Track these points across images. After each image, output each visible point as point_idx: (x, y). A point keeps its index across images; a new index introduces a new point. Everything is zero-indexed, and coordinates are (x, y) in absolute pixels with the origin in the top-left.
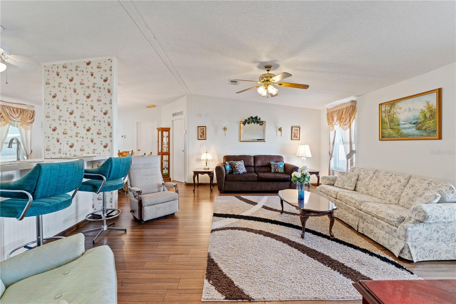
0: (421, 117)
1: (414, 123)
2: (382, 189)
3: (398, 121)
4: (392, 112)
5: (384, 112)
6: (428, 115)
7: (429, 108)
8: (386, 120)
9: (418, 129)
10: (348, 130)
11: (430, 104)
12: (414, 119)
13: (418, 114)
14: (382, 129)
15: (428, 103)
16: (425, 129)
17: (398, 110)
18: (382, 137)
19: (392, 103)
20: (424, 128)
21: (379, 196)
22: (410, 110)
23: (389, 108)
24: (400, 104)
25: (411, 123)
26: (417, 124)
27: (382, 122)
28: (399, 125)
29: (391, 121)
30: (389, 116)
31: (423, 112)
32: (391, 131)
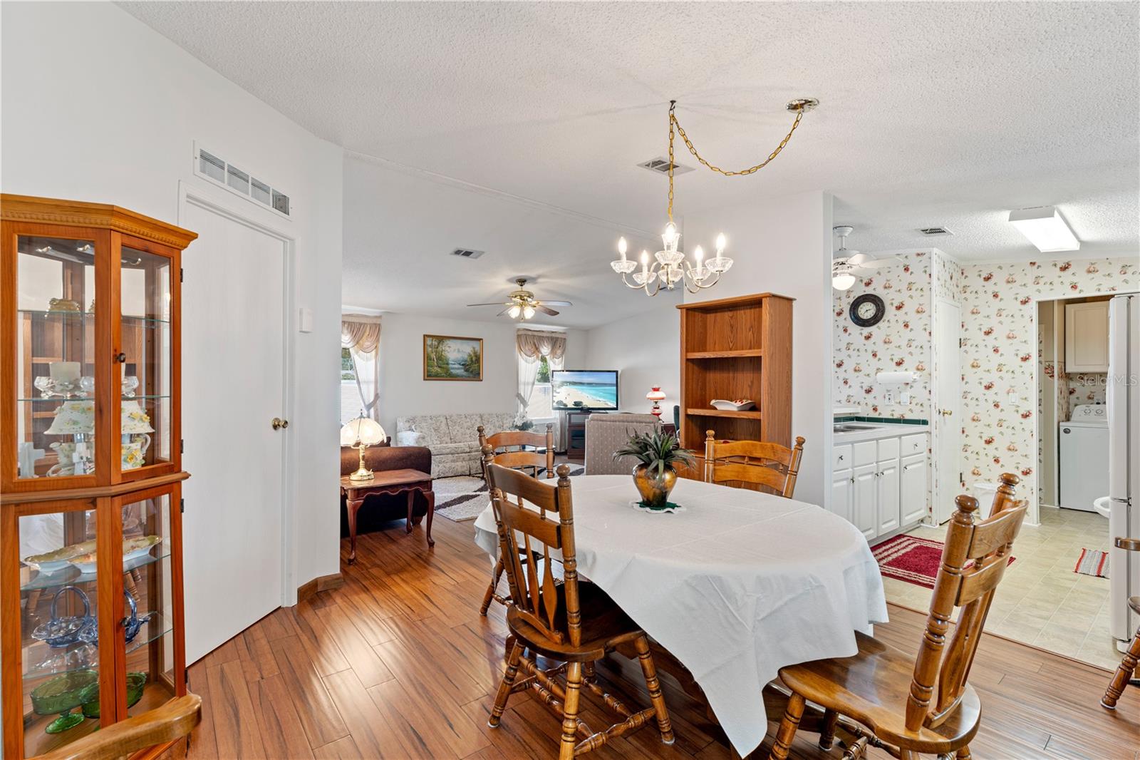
0: (468, 360)
1: (463, 365)
2: (468, 431)
3: (447, 360)
4: (440, 349)
5: (431, 346)
6: (474, 359)
7: (475, 353)
8: (433, 356)
9: (466, 371)
10: (373, 361)
11: (476, 349)
12: (463, 361)
13: (466, 357)
14: (428, 366)
15: (474, 348)
16: (472, 372)
17: (447, 349)
18: (428, 376)
19: (441, 339)
20: (471, 370)
21: (469, 439)
22: (459, 351)
23: (436, 343)
24: (450, 343)
25: (460, 364)
26: (465, 366)
27: (427, 358)
28: (448, 364)
29: (440, 358)
30: (436, 352)
31: (470, 355)
32: (439, 370)
